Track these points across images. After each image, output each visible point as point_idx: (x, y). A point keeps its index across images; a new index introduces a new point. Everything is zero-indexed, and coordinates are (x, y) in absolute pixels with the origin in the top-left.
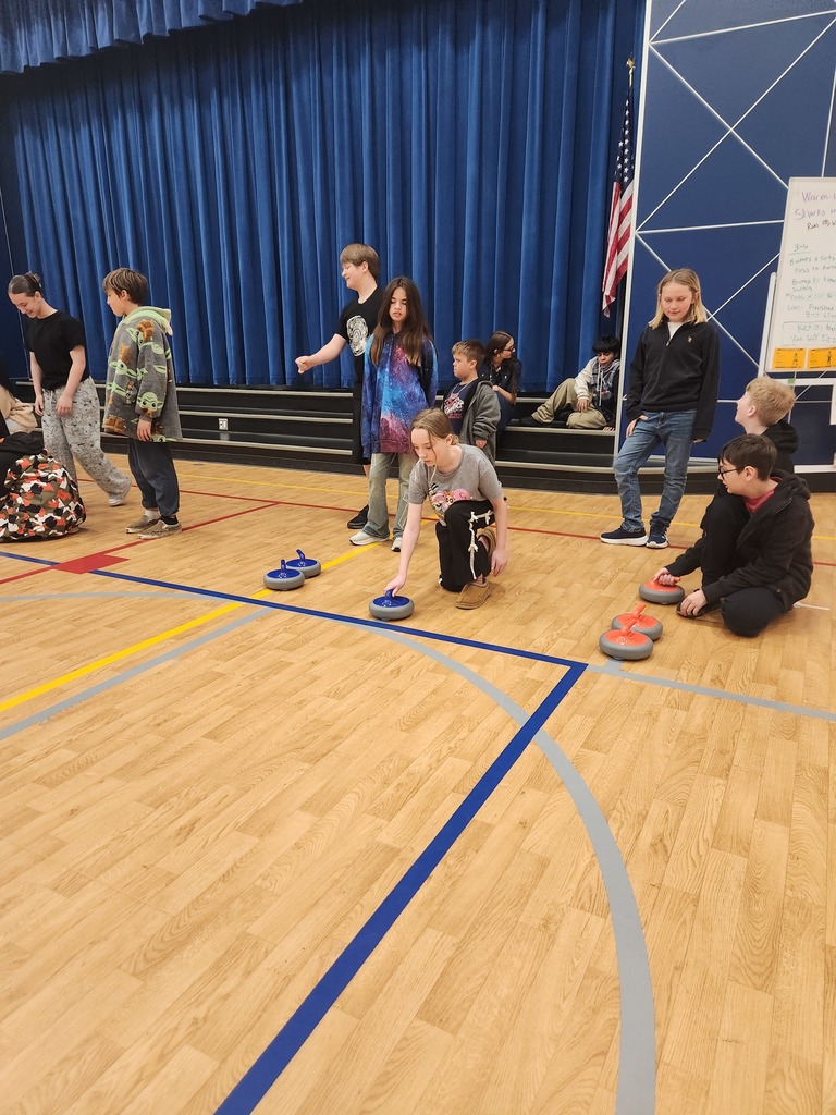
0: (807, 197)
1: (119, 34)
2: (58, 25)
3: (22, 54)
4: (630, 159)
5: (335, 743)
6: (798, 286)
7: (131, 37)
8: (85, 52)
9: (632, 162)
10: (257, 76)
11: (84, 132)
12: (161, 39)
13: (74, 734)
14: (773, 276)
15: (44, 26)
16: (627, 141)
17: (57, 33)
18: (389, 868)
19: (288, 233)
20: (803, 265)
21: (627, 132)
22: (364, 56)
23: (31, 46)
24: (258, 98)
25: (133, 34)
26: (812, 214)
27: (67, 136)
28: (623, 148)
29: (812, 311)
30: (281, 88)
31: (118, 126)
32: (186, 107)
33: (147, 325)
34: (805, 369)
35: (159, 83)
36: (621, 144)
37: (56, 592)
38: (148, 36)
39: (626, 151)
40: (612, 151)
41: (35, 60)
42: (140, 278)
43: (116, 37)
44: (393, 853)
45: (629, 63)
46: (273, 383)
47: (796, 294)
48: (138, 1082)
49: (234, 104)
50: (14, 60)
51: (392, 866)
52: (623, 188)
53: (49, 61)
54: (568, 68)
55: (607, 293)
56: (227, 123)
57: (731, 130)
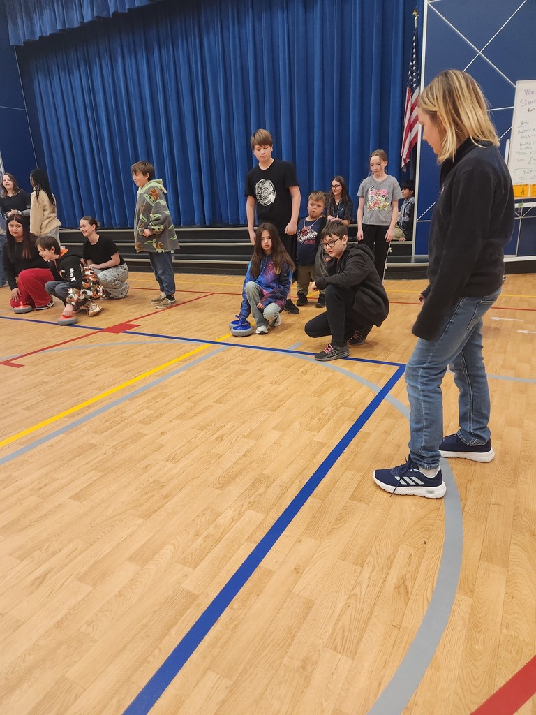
0: (528, 92)
1: (97, 12)
2: (59, 10)
3: (37, 28)
4: (416, 73)
5: (166, 500)
6: (523, 147)
7: (104, 14)
8: (76, 25)
9: (419, 74)
10: (182, 33)
11: (76, 73)
12: (123, 14)
13: (148, 403)
14: (508, 141)
15: (50, 9)
16: (414, 62)
17: (59, 16)
18: (186, 613)
19: (205, 132)
20: (526, 134)
21: (414, 56)
22: (248, 16)
23: (43, 22)
24: (183, 47)
25: (105, 12)
26: (530, 102)
27: (66, 78)
28: (412, 66)
29: (532, 161)
30: (197, 41)
31: (97, 70)
32: (139, 56)
33: (154, 192)
34: (529, 197)
35: (121, 40)
36: (411, 64)
37: (108, 343)
38: (115, 14)
39: (414, 68)
40: (405, 68)
41: (46, 32)
42: (149, 166)
43: (95, 15)
44: (192, 597)
45: (415, 13)
46: (198, 224)
47: (523, 151)
48: (233, 522)
49: (168, 52)
50: (33, 33)
51: (189, 611)
52: (412, 91)
53: (54, 32)
54: (376, 19)
55: (404, 156)
56: (164, 64)
57: (480, 53)
